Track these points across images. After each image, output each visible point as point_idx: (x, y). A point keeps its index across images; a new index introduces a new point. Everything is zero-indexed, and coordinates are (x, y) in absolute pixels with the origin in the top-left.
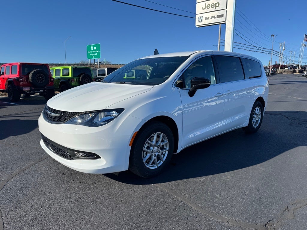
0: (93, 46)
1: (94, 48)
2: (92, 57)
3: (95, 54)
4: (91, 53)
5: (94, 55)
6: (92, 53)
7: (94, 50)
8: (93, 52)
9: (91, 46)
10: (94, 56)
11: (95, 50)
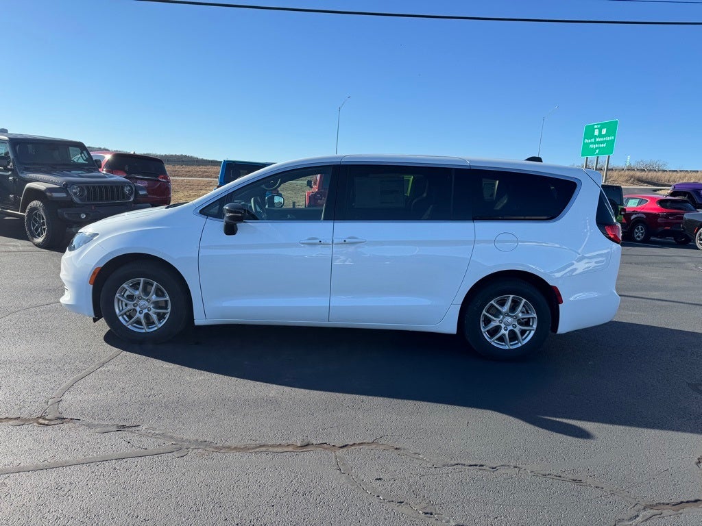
0: (599, 126)
1: (600, 132)
2: (592, 152)
3: (601, 145)
4: (591, 143)
5: (597, 148)
6: (595, 143)
7: (600, 135)
8: (597, 140)
9: (596, 126)
10: (597, 151)
11: (604, 136)
